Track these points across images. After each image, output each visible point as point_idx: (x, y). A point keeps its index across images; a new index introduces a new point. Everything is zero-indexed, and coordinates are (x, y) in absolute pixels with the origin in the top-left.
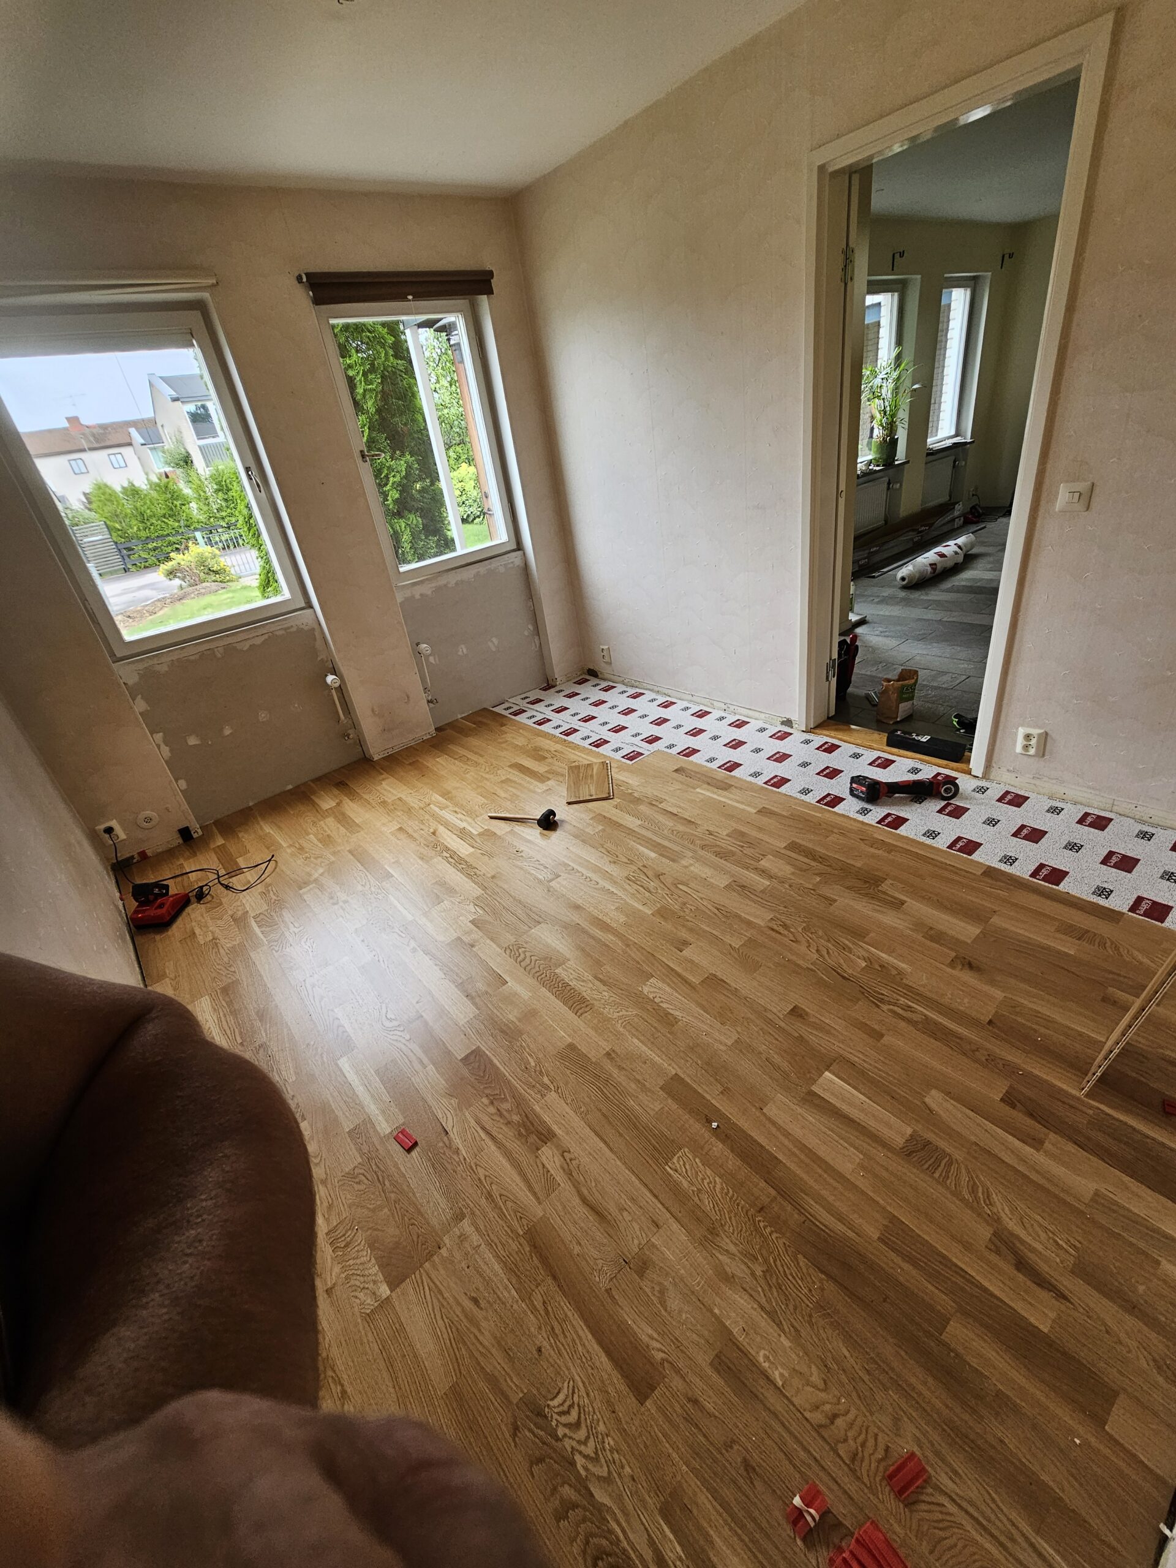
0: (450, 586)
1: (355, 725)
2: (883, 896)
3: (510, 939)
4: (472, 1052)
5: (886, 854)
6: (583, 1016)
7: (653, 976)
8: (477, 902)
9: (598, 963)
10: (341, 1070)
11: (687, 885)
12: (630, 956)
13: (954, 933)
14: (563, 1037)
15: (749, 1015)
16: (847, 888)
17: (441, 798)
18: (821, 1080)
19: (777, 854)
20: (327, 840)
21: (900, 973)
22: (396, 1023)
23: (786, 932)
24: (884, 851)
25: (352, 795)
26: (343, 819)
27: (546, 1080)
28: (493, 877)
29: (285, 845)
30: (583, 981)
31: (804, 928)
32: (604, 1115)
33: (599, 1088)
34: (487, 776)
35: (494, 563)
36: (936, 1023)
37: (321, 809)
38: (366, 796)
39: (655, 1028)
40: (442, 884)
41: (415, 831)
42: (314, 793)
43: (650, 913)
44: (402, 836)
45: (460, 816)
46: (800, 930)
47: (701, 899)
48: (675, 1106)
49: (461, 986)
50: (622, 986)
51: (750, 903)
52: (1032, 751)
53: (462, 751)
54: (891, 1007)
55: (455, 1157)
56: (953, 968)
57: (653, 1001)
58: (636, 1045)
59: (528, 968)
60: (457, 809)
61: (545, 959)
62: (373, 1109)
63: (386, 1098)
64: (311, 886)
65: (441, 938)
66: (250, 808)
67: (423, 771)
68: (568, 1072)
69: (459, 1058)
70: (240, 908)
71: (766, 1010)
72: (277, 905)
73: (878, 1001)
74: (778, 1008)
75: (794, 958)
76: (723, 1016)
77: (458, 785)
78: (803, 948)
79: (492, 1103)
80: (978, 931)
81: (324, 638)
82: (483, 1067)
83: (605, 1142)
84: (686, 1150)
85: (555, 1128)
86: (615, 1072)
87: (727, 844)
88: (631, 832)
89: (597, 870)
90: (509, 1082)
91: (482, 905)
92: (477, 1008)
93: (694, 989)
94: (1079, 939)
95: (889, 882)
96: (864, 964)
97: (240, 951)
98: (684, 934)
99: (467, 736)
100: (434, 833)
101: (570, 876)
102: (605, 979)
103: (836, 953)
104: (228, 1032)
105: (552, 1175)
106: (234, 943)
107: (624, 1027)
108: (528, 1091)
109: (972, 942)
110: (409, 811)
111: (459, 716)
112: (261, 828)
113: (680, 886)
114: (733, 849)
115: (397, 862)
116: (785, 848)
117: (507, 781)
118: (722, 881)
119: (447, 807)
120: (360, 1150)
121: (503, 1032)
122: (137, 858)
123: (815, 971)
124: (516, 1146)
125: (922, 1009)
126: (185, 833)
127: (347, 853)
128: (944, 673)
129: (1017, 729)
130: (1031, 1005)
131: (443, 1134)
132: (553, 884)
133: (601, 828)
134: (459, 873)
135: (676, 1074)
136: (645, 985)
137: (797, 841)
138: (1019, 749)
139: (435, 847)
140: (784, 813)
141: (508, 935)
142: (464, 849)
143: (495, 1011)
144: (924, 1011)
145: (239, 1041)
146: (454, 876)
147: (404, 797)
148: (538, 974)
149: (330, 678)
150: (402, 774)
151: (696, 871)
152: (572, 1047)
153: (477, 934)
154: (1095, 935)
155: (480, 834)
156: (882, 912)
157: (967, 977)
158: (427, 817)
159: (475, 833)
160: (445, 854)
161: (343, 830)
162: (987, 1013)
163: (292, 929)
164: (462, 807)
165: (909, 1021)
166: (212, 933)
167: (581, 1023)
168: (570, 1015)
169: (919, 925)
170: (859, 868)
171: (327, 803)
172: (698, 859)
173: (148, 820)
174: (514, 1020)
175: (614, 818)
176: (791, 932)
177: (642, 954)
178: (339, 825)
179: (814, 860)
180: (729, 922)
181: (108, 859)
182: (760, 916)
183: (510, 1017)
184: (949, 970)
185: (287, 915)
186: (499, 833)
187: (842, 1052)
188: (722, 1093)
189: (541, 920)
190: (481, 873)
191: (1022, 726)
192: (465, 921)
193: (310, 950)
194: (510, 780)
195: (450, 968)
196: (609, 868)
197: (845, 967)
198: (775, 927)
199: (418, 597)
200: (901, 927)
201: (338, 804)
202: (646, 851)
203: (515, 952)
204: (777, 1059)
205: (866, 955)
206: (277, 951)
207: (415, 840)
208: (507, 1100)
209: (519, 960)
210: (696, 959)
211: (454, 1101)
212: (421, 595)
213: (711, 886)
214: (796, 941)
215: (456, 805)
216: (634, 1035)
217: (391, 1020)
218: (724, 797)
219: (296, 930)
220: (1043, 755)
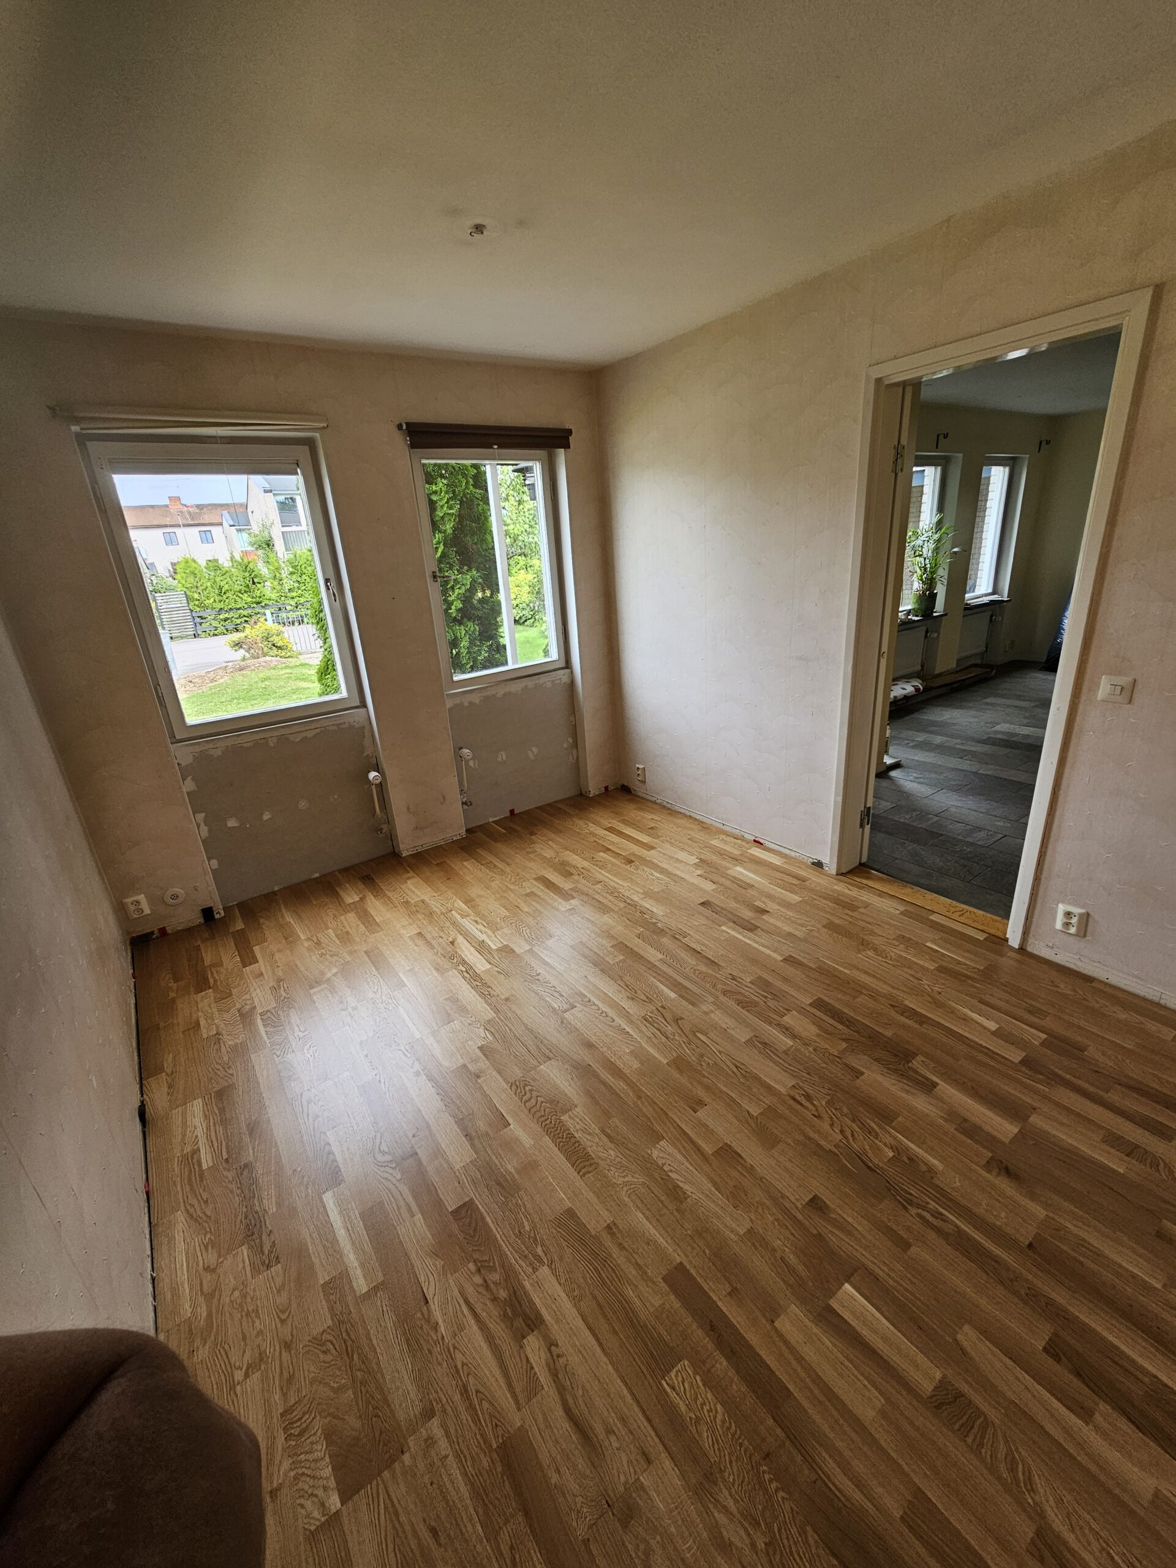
0: (498, 696)
1: (389, 820)
2: (915, 1075)
3: (517, 1073)
4: (465, 1204)
5: (916, 1026)
6: (587, 1176)
7: (664, 1138)
8: (488, 1025)
9: (607, 1114)
10: (324, 1207)
11: (706, 1034)
12: (641, 1110)
13: (990, 1130)
14: (563, 1199)
15: (765, 1200)
16: (875, 1060)
17: (463, 906)
18: (840, 1294)
19: (802, 1010)
20: (345, 938)
21: (931, 1169)
22: (388, 1158)
23: (807, 1104)
24: (916, 1022)
25: (377, 892)
26: (365, 917)
27: (539, 1250)
28: (507, 999)
29: (303, 938)
30: (590, 1134)
31: (828, 1102)
32: (599, 1305)
33: (596, 1269)
34: (512, 887)
35: (543, 679)
36: (970, 1239)
37: (344, 903)
38: (389, 894)
39: (662, 1202)
40: (454, 1000)
41: (434, 938)
42: (339, 884)
43: (665, 1062)
44: (420, 942)
45: (480, 927)
46: (824, 1103)
47: (720, 1052)
48: (677, 1304)
49: (461, 1122)
50: (630, 1146)
51: (771, 1064)
52: (1073, 930)
53: (490, 858)
54: (920, 1211)
55: (432, 1333)
56: (989, 1171)
57: (662, 1169)
58: (640, 1220)
59: (533, 1110)
60: (478, 919)
61: (551, 1102)
62: (351, 1259)
63: (368, 1247)
64: (322, 987)
65: (446, 1064)
66: (274, 893)
67: (449, 875)
68: (564, 1243)
69: (450, 1210)
70: (248, 1002)
71: (783, 1196)
72: (285, 1003)
73: (906, 1202)
74: (797, 1196)
75: (816, 1136)
76: (737, 1197)
77: (482, 893)
78: (826, 1126)
79: (479, 1271)
80: (1016, 1130)
81: (373, 736)
82: (473, 1225)
83: (598, 1340)
84: (686, 1363)
85: (544, 1312)
86: (615, 1252)
87: (752, 993)
88: (651, 967)
89: (613, 1005)
90: (500, 1246)
91: (492, 1030)
92: (476, 1153)
93: (706, 1159)
94: (1128, 1155)
95: (920, 1058)
96: (891, 1154)
97: (240, 1051)
98: (701, 1093)
99: (496, 841)
100: (452, 943)
101: (586, 1009)
102: (613, 1134)
103: (861, 1137)
104: (215, 1145)
105: (535, 1374)
106: (237, 1041)
107: (629, 1197)
108: (520, 1262)
109: (1010, 1142)
110: (431, 914)
111: (491, 820)
112: (283, 916)
113: (699, 1035)
114: (755, 998)
115: (411, 970)
116: (810, 1004)
117: (531, 895)
118: (743, 1035)
119: (468, 916)
120: (331, 1309)
121: (499, 1184)
122: (156, 934)
123: (837, 1155)
124: (498, 1329)
125: (954, 1219)
126: (208, 913)
127: (363, 954)
128: (980, 829)
129: (1057, 905)
130: (1075, 1230)
131: (423, 1303)
132: (567, 1015)
133: (622, 957)
134: (473, 991)
135: (681, 1263)
136: (655, 1148)
137: (826, 999)
138: (1059, 925)
139: (451, 958)
140: (811, 965)
141: (516, 1069)
142: (481, 965)
143: (494, 1158)
144: (957, 1221)
145: (225, 1156)
146: (468, 994)
147: (427, 900)
148: (543, 1119)
149: (373, 775)
150: (428, 874)
151: (716, 1019)
152: (571, 1213)
153: (484, 1063)
154: (1146, 1152)
155: (499, 950)
156: (913, 1094)
157: (1004, 1184)
158: (448, 924)
159: (494, 947)
160: (461, 967)
161: (362, 928)
162: (1026, 1235)
163: (297, 1033)
164: (483, 918)
165: (939, 1231)
166: (217, 1027)
167: (582, 1183)
168: (572, 1173)
169: (953, 1115)
170: (889, 1038)
171: (351, 897)
172: (717, 1005)
173: (175, 897)
174: (513, 1171)
175: (635, 949)
176: (814, 1105)
177: (654, 1109)
178: (359, 922)
179: (842, 1023)
180: (748, 1083)
181: (128, 933)
182: (781, 1081)
183: (509, 1167)
184: (985, 1174)
185: (294, 1018)
186: (518, 950)
187: (866, 1262)
188: (729, 1294)
189: (551, 1055)
190: (495, 993)
191: (1063, 902)
192: (473, 1045)
193: (311, 1059)
194: (535, 894)
195: (452, 1100)
196: (627, 1005)
197: (870, 1154)
198: (797, 1097)
199: (466, 704)
200: (933, 1114)
201: (361, 899)
202: (666, 990)
203: (521, 1088)
204: (792, 1259)
205: (894, 1143)
206: (278, 1056)
207: (432, 947)
208: (496, 1270)
209: (525, 1098)
210: (711, 1123)
211: (440, 1263)
212: (470, 703)
213: (732, 1040)
214: (819, 1117)
215: (478, 914)
216: (639, 1208)
217: (384, 1153)
218: (750, 939)
219: (302, 1035)
220: (1085, 936)
